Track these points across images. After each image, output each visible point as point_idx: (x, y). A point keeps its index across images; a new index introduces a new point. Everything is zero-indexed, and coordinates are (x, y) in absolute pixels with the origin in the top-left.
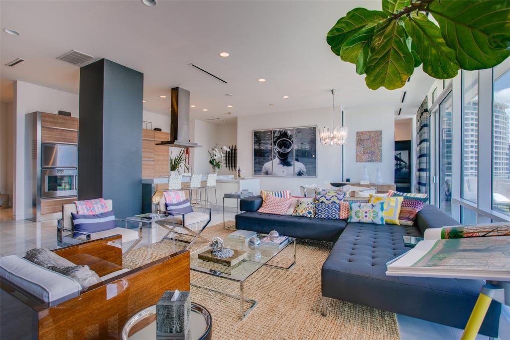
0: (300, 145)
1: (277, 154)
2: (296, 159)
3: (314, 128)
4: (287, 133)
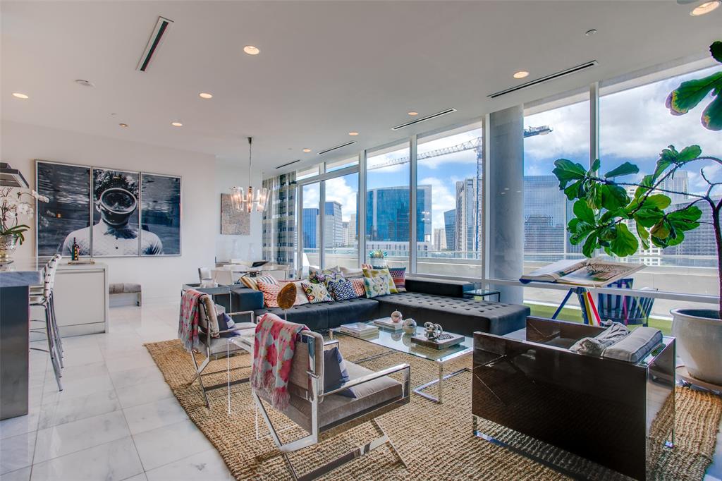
0: (150, 203)
4: (125, 179)
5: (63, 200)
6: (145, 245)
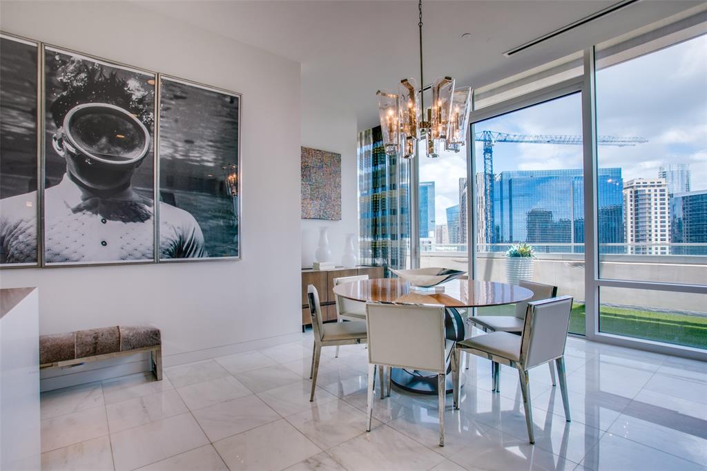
0: (179, 144)
1: (70, 163)
2: (162, 193)
3: (234, 100)
4: (125, 84)
6: (168, 235)
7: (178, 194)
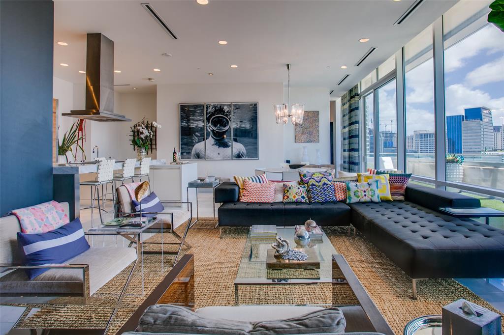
0: (238, 123)
1: (211, 132)
2: (234, 139)
3: (255, 105)
4: (223, 108)
5: (191, 125)
6: (236, 152)
7: (238, 139)
